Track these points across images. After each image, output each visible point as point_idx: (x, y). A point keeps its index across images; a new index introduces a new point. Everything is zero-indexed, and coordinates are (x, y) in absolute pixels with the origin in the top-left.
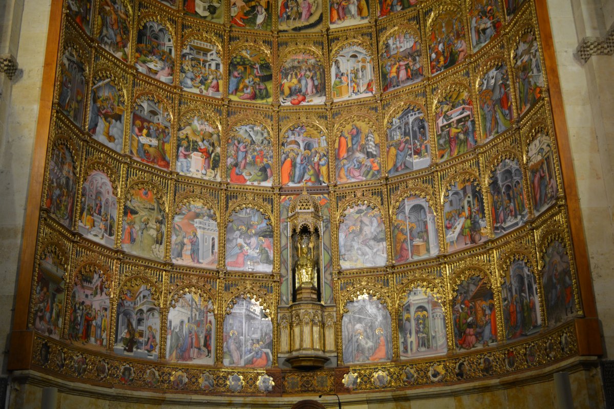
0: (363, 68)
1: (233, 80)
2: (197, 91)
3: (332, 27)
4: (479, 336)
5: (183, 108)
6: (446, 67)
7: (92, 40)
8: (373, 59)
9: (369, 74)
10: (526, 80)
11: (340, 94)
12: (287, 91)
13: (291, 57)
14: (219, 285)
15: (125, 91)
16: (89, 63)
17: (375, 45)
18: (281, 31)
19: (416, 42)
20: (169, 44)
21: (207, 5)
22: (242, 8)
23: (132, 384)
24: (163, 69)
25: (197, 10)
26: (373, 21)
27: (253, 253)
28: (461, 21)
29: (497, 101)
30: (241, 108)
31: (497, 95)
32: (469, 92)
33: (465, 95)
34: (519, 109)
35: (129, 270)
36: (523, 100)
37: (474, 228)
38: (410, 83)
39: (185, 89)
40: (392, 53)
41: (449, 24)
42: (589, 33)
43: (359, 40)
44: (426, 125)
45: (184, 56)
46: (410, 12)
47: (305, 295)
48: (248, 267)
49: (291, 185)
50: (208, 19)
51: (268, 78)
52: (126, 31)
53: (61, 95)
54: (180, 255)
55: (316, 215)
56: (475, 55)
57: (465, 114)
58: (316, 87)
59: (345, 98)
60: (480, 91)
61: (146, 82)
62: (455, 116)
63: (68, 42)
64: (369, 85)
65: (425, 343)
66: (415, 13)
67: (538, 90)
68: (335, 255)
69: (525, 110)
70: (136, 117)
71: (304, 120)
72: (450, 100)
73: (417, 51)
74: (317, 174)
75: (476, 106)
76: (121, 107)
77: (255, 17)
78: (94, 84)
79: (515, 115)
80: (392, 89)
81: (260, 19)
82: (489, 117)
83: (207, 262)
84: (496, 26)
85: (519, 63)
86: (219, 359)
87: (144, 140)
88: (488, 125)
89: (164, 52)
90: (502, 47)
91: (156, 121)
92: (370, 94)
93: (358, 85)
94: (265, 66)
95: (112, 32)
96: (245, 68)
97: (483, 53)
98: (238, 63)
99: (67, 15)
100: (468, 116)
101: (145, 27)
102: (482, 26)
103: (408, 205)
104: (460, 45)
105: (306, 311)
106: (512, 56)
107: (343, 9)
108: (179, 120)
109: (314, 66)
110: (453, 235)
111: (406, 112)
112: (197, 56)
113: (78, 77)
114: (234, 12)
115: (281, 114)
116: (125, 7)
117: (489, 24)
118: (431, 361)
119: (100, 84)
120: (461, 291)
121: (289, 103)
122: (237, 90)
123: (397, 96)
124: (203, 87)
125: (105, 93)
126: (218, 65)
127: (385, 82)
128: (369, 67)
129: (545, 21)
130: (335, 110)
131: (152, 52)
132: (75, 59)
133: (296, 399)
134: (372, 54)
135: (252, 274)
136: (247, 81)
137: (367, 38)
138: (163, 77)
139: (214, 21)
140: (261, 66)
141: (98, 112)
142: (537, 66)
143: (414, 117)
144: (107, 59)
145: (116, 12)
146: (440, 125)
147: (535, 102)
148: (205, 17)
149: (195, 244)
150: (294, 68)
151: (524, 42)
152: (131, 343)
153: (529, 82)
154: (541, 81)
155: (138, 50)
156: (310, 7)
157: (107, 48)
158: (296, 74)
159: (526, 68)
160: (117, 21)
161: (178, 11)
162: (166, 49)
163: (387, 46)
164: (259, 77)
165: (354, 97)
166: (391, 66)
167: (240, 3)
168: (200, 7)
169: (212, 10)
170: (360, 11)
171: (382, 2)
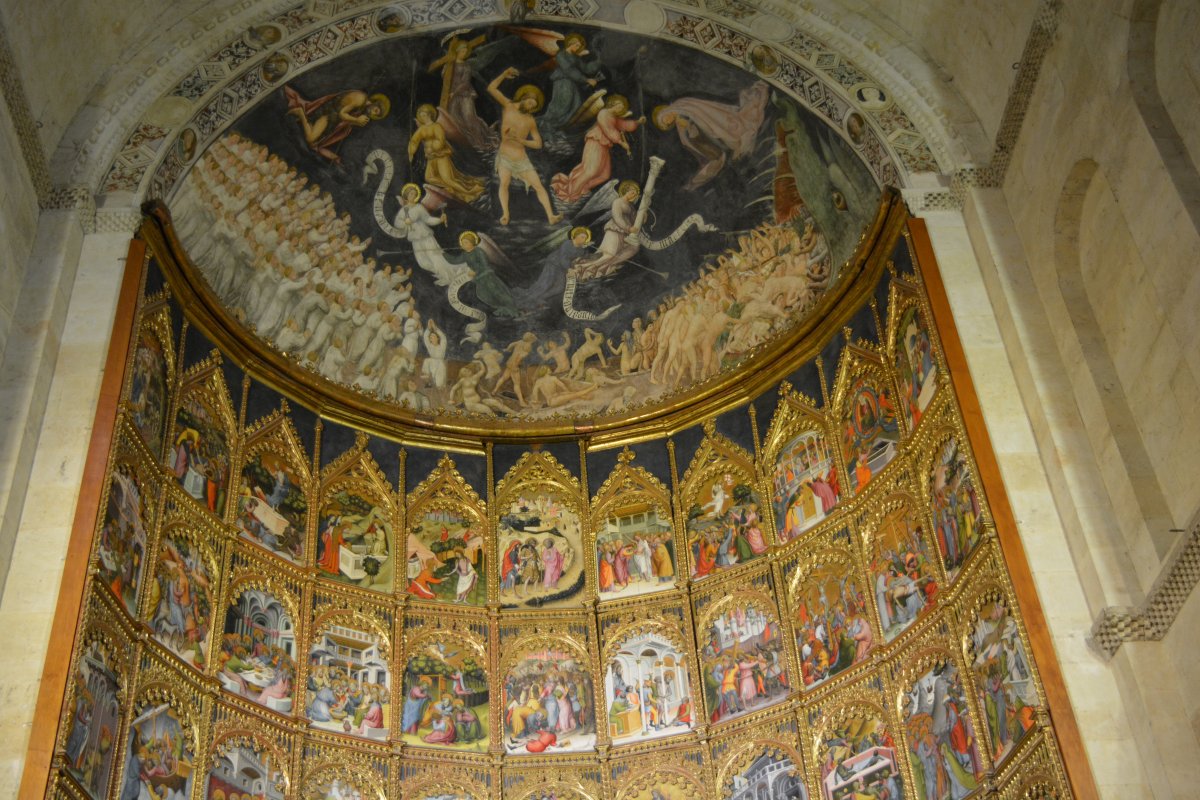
0: (669, 676)
1: (412, 705)
2: (338, 727)
3: (604, 597)
5: (311, 763)
6: (833, 671)
7: (139, 627)
8: (686, 659)
9: (681, 689)
10: (999, 693)
11: (624, 729)
12: (518, 725)
13: (525, 656)
15: (196, 730)
16: (130, 673)
17: (689, 630)
18: (504, 607)
19: (769, 624)
20: (285, 633)
21: (361, 558)
22: (430, 563)
24: (272, 683)
25: (343, 567)
26: (683, 585)
28: (855, 583)
29: (943, 735)
30: (428, 760)
31: (942, 724)
32: (885, 719)
33: (876, 725)
34: (992, 751)
36: (996, 734)
38: (763, 704)
39: (316, 724)
40: (725, 645)
41: (833, 589)
42: (1111, 600)
43: (659, 621)
44: (802, 787)
45: (315, 657)
46: (755, 567)
50: (364, 584)
51: (482, 699)
52: (204, 608)
53: (70, 738)
56: (888, 646)
57: (880, 764)
58: (575, 715)
59: (635, 736)
60: (907, 717)
61: (238, 709)
62: (861, 768)
63: (93, 632)
64: (682, 710)
66: (765, 568)
67: (1027, 714)
69: (1004, 753)
70: (215, 782)
71: (553, 783)
72: (847, 737)
73: (773, 641)
75: (902, 746)
76: (187, 762)
77: (454, 580)
78: (137, 714)
79: (984, 763)
80: (728, 717)
81: (464, 584)
82: (930, 769)
84: (926, 589)
85: (981, 659)
88: (930, 785)
89: (276, 651)
90: (943, 629)
91: (254, 790)
92: (684, 729)
93: (660, 711)
94: (475, 676)
95: (176, 611)
96: (435, 680)
97: (905, 643)
98: (422, 671)
99: (96, 578)
100: (888, 768)
101: (241, 601)
102: (899, 592)
104: (858, 629)
106: (965, 646)
107: (625, 562)
108: (302, 787)
109: (570, 675)
111: (760, 763)
112: (341, 658)
113: (107, 700)
114: (414, 570)
115: (507, 772)
116: (206, 562)
117: (912, 587)
119: (148, 714)
121: (521, 750)
122: (418, 724)
123: (738, 731)
124: (351, 719)
125: (156, 734)
126: (381, 674)
127: (714, 702)
128: (680, 674)
129: (1024, 578)
130: (616, 761)
131: (252, 650)
132: (104, 664)
134: (685, 648)
136: (438, 706)
137: (674, 618)
138: (273, 700)
139: (374, 587)
140: (467, 675)
141: (140, 773)
142: (1019, 665)
143: (777, 772)
144: (165, 664)
145: (187, 571)
146: (832, 787)
147: (1022, 738)
148: (358, 581)
150: (531, 677)
151: (988, 620)
153: (1007, 698)
154: (1032, 693)
155: (225, 647)
156: (559, 560)
157: (166, 643)
158: (536, 691)
159: (995, 670)
160: (189, 590)
161: (306, 570)
162: (281, 644)
163: (714, 632)
164: (463, 697)
165: (654, 734)
166: (725, 671)
167: (425, 554)
168: (349, 562)
169: (372, 567)
170: (657, 566)
171: (699, 549)
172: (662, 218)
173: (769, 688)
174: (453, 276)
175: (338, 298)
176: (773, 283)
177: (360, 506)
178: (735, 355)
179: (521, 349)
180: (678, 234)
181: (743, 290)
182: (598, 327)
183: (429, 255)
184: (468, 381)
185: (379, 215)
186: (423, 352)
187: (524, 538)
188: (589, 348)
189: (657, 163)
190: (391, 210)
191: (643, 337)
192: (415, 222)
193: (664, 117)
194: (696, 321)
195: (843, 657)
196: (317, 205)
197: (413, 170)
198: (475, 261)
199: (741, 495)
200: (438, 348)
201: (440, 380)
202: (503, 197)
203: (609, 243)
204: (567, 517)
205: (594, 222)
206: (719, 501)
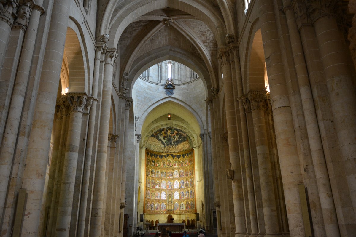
3: (174, 167)
4: (188, 208)
5: (156, 180)
9: (178, 174)
11: (174, 177)
12: (168, 176)
13: (169, 171)
14: (160, 201)
18: (167, 167)
19: (183, 171)
20: (154, 171)
23: (152, 213)
26: (179, 167)
27: (164, 197)
30: (163, 179)
35: (151, 201)
37: (188, 196)
40: (181, 172)
41: (187, 171)
44: (184, 183)
45: (156, 173)
46: (183, 167)
47: (170, 202)
48: (164, 199)
49: (168, 188)
51: (166, 174)
54: (156, 198)
55: (171, 193)
56: (189, 176)
57: (188, 183)
58: (172, 175)
60: (190, 181)
61: (152, 178)
65: (183, 208)
68: (173, 197)
70: (151, 182)
71: (170, 180)
72: (187, 180)
73: (184, 173)
74: (172, 187)
81: (165, 166)
83: (159, 199)
86: (160, 210)
87: (152, 185)
88: (190, 185)
91: (153, 182)
92: (178, 177)
94: (165, 172)
98: (162, 172)
103: (182, 192)
104: (188, 174)
105: (170, 204)
107: (175, 165)
109: (171, 173)
110: (186, 197)
111: (182, 180)
112: (158, 172)
118: (183, 211)
120: (187, 203)
121: (168, 178)
123: (181, 178)
124: (158, 176)
126: (160, 173)
127: (180, 176)
128: (178, 173)
130: (174, 179)
131: (153, 173)
133: (169, 214)
135: (164, 200)
136: (163, 175)
137: (178, 169)
138: (154, 176)
139: (159, 167)
144: (149, 177)
146: (186, 183)
149: (158, 197)
150: (169, 173)
152: (152, 209)
156: (171, 164)
161: (155, 167)
165: (176, 177)
166: (181, 174)
167: (162, 164)
168: (158, 165)
169: (159, 165)
170: (177, 165)
171: (180, 164)
172: (180, 138)
173: (183, 176)
174: (164, 141)
175: (156, 144)
176: (186, 145)
177: (158, 161)
178: (183, 149)
179: (169, 146)
180: (180, 139)
181: (185, 145)
182: (175, 145)
183: (163, 140)
184: (165, 149)
185: (159, 138)
186: (162, 147)
187: (169, 162)
188: (174, 146)
189: (179, 135)
190: (160, 137)
191: (178, 146)
192: (162, 138)
193: (180, 132)
194: (181, 146)
195: (187, 175)
196: (155, 139)
197: (162, 135)
198: (166, 140)
199: (183, 161)
200: (163, 147)
201: (163, 149)
202: (168, 136)
203: (176, 139)
204: (172, 161)
205: (175, 138)
206: (181, 161)
